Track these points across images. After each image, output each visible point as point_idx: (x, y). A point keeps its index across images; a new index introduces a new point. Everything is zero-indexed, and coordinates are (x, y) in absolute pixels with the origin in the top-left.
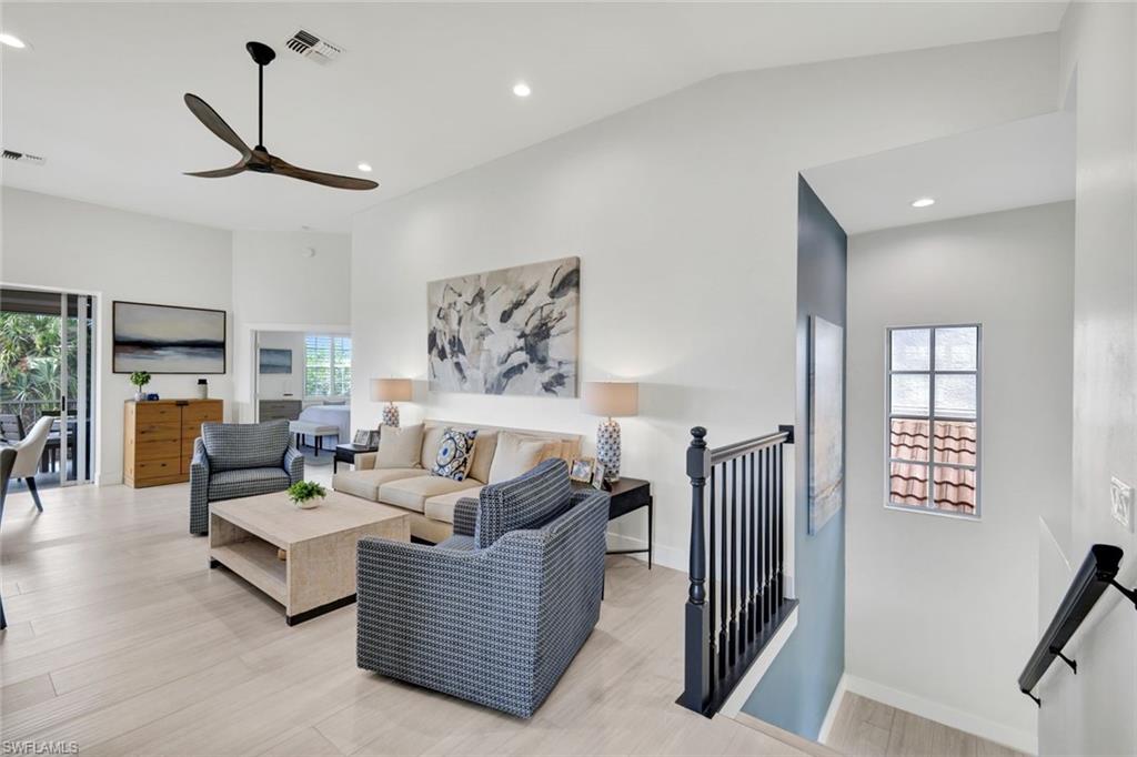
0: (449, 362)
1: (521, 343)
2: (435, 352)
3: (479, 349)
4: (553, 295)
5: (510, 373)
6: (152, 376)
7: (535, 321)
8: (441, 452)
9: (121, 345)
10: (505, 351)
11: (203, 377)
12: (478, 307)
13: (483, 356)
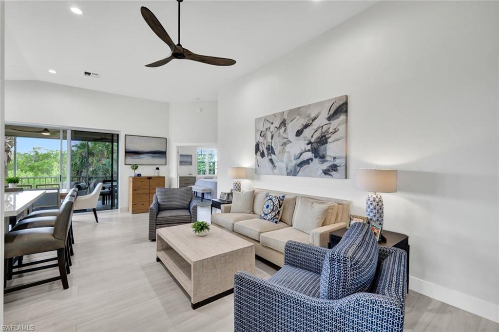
0: (266, 159)
1: (309, 147)
2: (259, 153)
3: (283, 151)
4: (329, 119)
5: (301, 165)
6: (139, 166)
7: (317, 135)
8: (265, 206)
9: (128, 153)
10: (298, 152)
11: (157, 167)
12: (283, 129)
13: (286, 154)
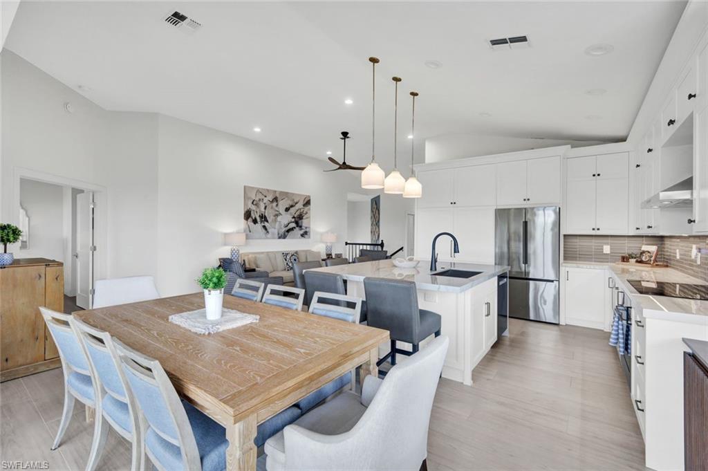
0: (259, 226)
1: (293, 220)
2: (250, 220)
3: (275, 221)
4: (304, 205)
5: (288, 231)
7: (298, 213)
10: (286, 223)
12: (275, 204)
13: (278, 223)
